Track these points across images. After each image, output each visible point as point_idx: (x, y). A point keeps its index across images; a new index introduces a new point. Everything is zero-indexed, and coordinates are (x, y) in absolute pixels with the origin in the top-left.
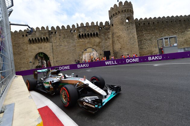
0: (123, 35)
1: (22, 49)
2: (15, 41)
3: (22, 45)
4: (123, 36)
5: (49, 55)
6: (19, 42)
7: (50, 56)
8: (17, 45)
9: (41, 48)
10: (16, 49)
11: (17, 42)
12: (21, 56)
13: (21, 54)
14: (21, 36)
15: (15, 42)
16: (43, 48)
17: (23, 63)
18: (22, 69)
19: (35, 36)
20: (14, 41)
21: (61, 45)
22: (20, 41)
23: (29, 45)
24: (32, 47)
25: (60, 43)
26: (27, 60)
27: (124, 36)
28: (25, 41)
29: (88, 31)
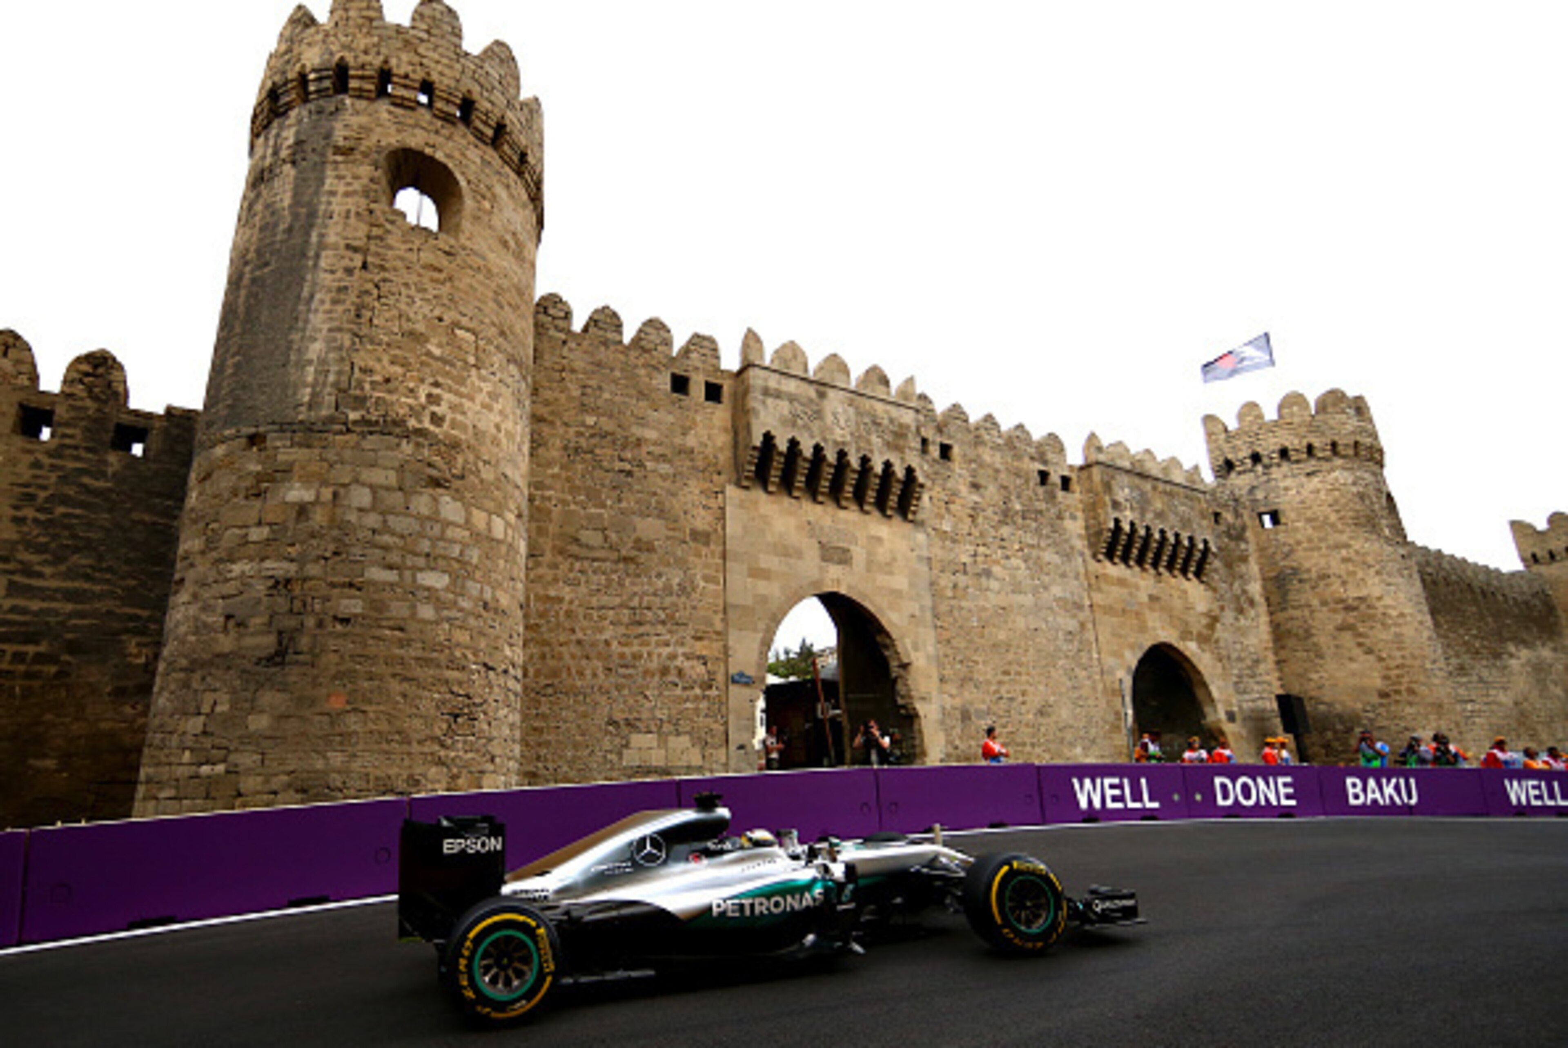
0: (1388, 601)
1: (662, 513)
2: (595, 411)
3: (665, 468)
4: (1394, 613)
5: (908, 642)
6: (637, 431)
7: (916, 648)
8: (605, 452)
9: (843, 557)
10: (593, 496)
11: (607, 424)
12: (643, 585)
13: (643, 557)
14: (664, 382)
15: (590, 420)
16: (858, 554)
17: (664, 671)
18: (638, 740)
19: (815, 426)
20: (584, 408)
21: (988, 573)
22: (642, 421)
23: (731, 491)
24: (764, 518)
25: (981, 549)
26: (700, 648)
27: (1402, 615)
28: (691, 441)
29: (1160, 515)
